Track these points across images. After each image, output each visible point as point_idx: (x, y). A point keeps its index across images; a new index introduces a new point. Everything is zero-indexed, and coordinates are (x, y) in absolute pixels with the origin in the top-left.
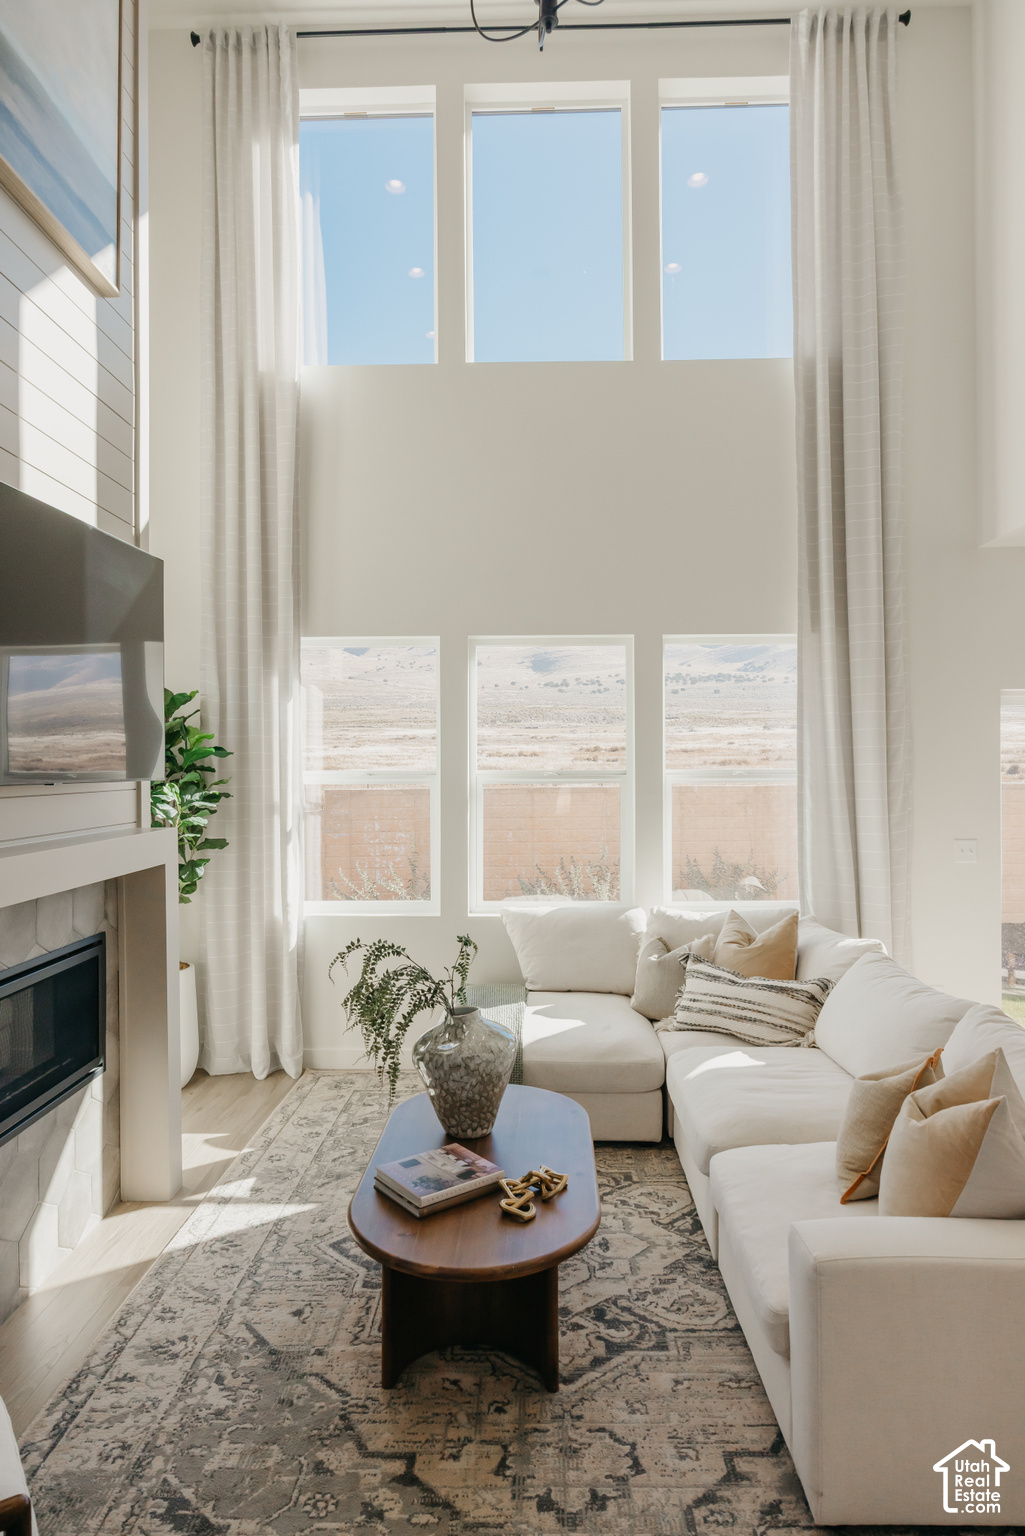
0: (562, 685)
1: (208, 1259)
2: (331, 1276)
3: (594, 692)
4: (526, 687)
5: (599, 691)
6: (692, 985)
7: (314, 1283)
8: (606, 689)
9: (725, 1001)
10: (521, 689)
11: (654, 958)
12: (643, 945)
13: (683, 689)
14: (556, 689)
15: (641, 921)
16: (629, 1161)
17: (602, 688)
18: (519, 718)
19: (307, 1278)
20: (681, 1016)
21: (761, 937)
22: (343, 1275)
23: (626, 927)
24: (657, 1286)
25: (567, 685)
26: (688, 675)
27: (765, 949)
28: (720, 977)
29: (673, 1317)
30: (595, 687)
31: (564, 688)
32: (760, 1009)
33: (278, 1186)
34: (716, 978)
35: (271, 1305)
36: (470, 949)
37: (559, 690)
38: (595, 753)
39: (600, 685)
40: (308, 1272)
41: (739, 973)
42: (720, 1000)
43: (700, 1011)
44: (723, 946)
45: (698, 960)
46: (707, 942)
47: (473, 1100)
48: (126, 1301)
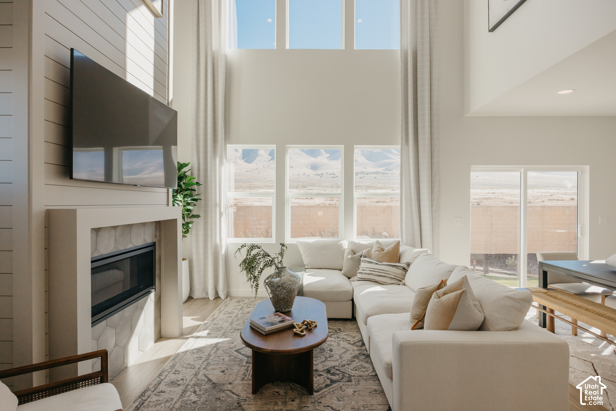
0: (321, 175)
1: (191, 355)
2: (235, 360)
3: (332, 177)
4: (309, 175)
5: (334, 177)
6: (363, 265)
7: (229, 362)
8: (337, 177)
9: (374, 270)
10: (307, 176)
11: (350, 256)
12: (346, 253)
13: (364, 177)
14: (319, 176)
15: (345, 245)
16: (340, 325)
17: (335, 176)
18: (306, 186)
19: (227, 361)
20: (359, 275)
21: (386, 249)
22: (239, 360)
23: (340, 247)
24: (349, 363)
25: (323, 175)
26: (365, 172)
27: (388, 253)
28: (372, 262)
29: (354, 372)
30: (333, 176)
31: (322, 176)
32: (386, 272)
33: (217, 333)
34: (371, 262)
35: (213, 369)
36: (284, 248)
37: (320, 177)
38: (333, 198)
39: (335, 175)
40: (227, 359)
41: (379, 261)
42: (372, 270)
43: (365, 274)
44: (374, 252)
45: (365, 257)
46: (368, 251)
47: (285, 298)
48: (162, 368)
